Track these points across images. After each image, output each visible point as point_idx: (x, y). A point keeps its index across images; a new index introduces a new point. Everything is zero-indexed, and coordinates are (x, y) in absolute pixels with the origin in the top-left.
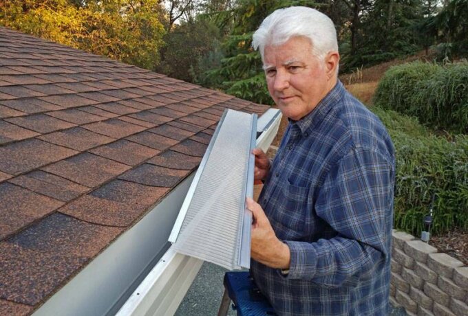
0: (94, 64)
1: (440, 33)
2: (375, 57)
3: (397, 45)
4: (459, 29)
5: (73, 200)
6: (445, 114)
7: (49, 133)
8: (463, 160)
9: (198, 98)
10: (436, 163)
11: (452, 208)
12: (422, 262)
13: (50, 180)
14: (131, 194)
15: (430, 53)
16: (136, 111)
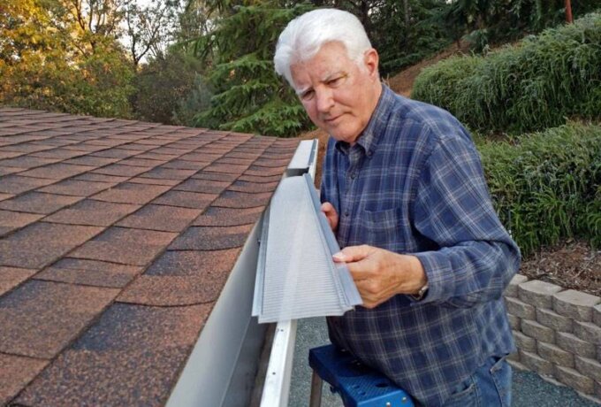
0: (65, 124)
1: (470, 18)
2: (399, 62)
3: (422, 43)
4: (492, 11)
5: (129, 284)
6: (498, 113)
7: (54, 213)
8: (533, 163)
9: (212, 143)
10: (502, 174)
11: (533, 223)
12: (512, 296)
13: (86, 267)
14: (195, 264)
15: (463, 45)
16: (146, 170)
